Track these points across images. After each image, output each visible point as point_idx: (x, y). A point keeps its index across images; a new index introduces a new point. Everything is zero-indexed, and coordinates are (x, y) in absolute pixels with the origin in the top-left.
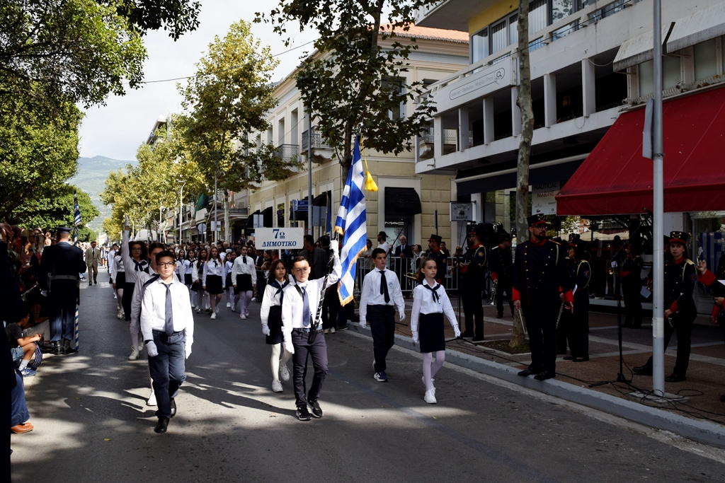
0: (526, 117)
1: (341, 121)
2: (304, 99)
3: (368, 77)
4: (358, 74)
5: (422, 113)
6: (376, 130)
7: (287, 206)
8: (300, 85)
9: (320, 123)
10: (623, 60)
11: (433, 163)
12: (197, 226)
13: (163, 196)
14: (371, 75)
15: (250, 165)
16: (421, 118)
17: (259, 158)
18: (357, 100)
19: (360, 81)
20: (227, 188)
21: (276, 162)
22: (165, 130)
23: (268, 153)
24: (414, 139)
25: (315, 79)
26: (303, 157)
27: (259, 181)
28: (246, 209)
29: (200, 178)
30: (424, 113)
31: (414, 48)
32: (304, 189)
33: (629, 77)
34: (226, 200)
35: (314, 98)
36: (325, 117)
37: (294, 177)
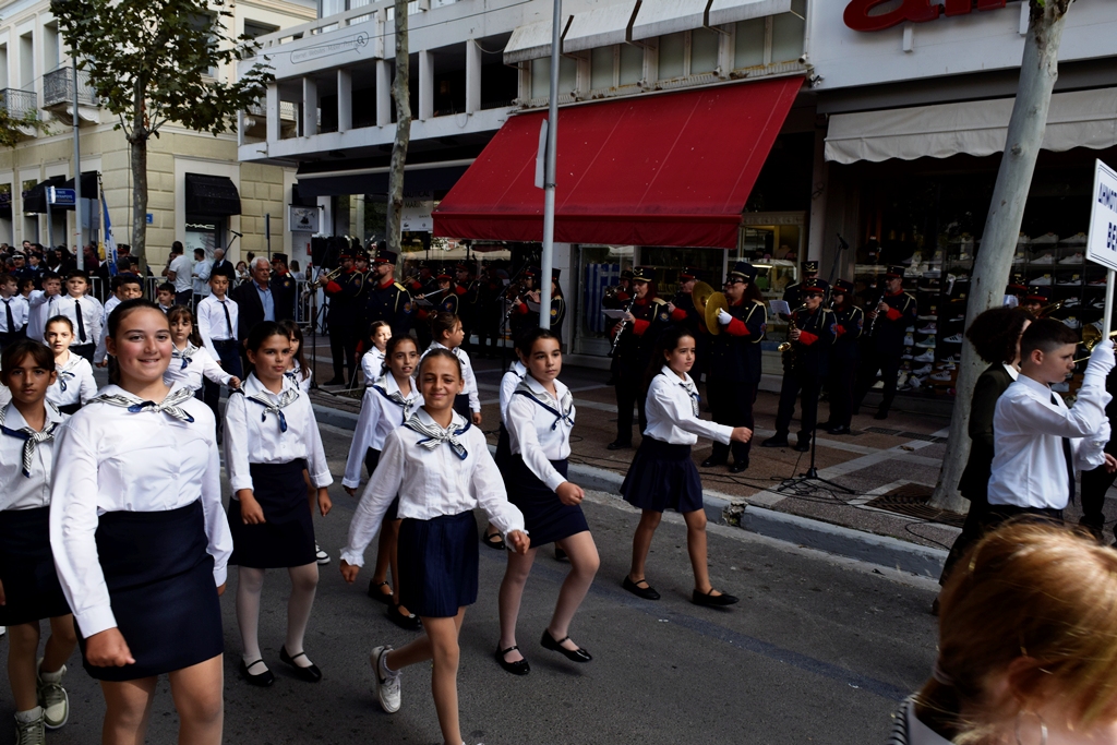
1: (127, 76)
2: (64, 33)
4: (154, 8)
5: (253, 81)
7: (17, 188)
8: (56, 9)
9: (93, 73)
10: (515, 52)
11: (264, 149)
16: (251, 87)
18: (154, 48)
19: (158, 18)
24: (238, 112)
26: (46, 116)
32: (50, 164)
33: (520, 72)
35: (82, 34)
36: (101, 67)
37: (30, 144)
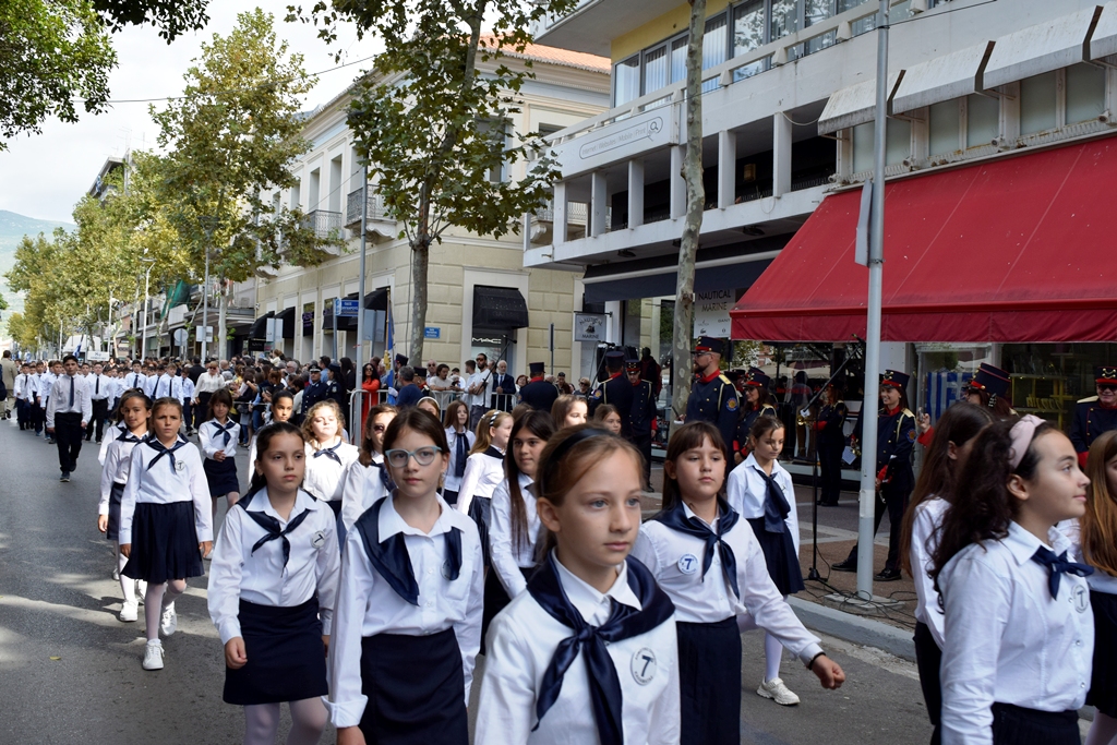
0: (694, 195)
1: (414, 181)
2: (357, 143)
3: (459, 117)
4: (443, 112)
5: (538, 179)
6: (467, 199)
7: (319, 307)
8: (353, 122)
9: (382, 182)
10: (832, 119)
11: (550, 253)
12: (172, 333)
13: (116, 282)
14: (463, 114)
15: (264, 240)
16: (536, 186)
17: (277, 229)
18: (441, 151)
19: (446, 121)
20: (226, 275)
21: (305, 238)
22: (120, 176)
23: (293, 223)
24: (524, 217)
25: (376, 115)
26: (348, 233)
27: (276, 267)
28: (252, 308)
29: (180, 256)
30: (542, 179)
31: (530, 76)
32: (349, 282)
33: (839, 144)
34: (223, 293)
35: (373, 142)
36: (389, 174)
37: (332, 263)
